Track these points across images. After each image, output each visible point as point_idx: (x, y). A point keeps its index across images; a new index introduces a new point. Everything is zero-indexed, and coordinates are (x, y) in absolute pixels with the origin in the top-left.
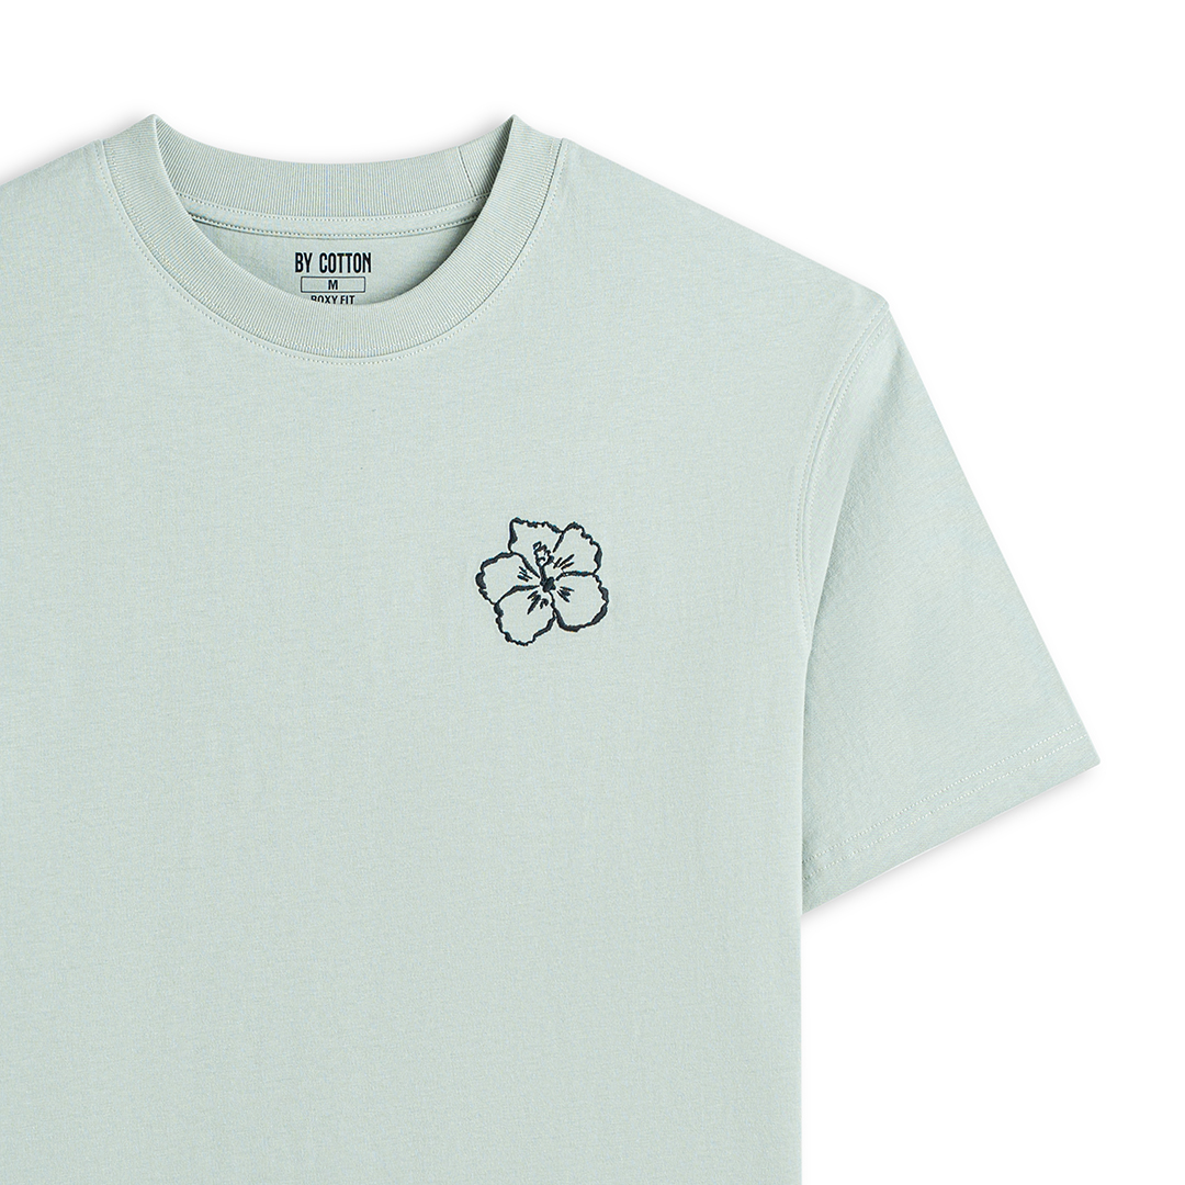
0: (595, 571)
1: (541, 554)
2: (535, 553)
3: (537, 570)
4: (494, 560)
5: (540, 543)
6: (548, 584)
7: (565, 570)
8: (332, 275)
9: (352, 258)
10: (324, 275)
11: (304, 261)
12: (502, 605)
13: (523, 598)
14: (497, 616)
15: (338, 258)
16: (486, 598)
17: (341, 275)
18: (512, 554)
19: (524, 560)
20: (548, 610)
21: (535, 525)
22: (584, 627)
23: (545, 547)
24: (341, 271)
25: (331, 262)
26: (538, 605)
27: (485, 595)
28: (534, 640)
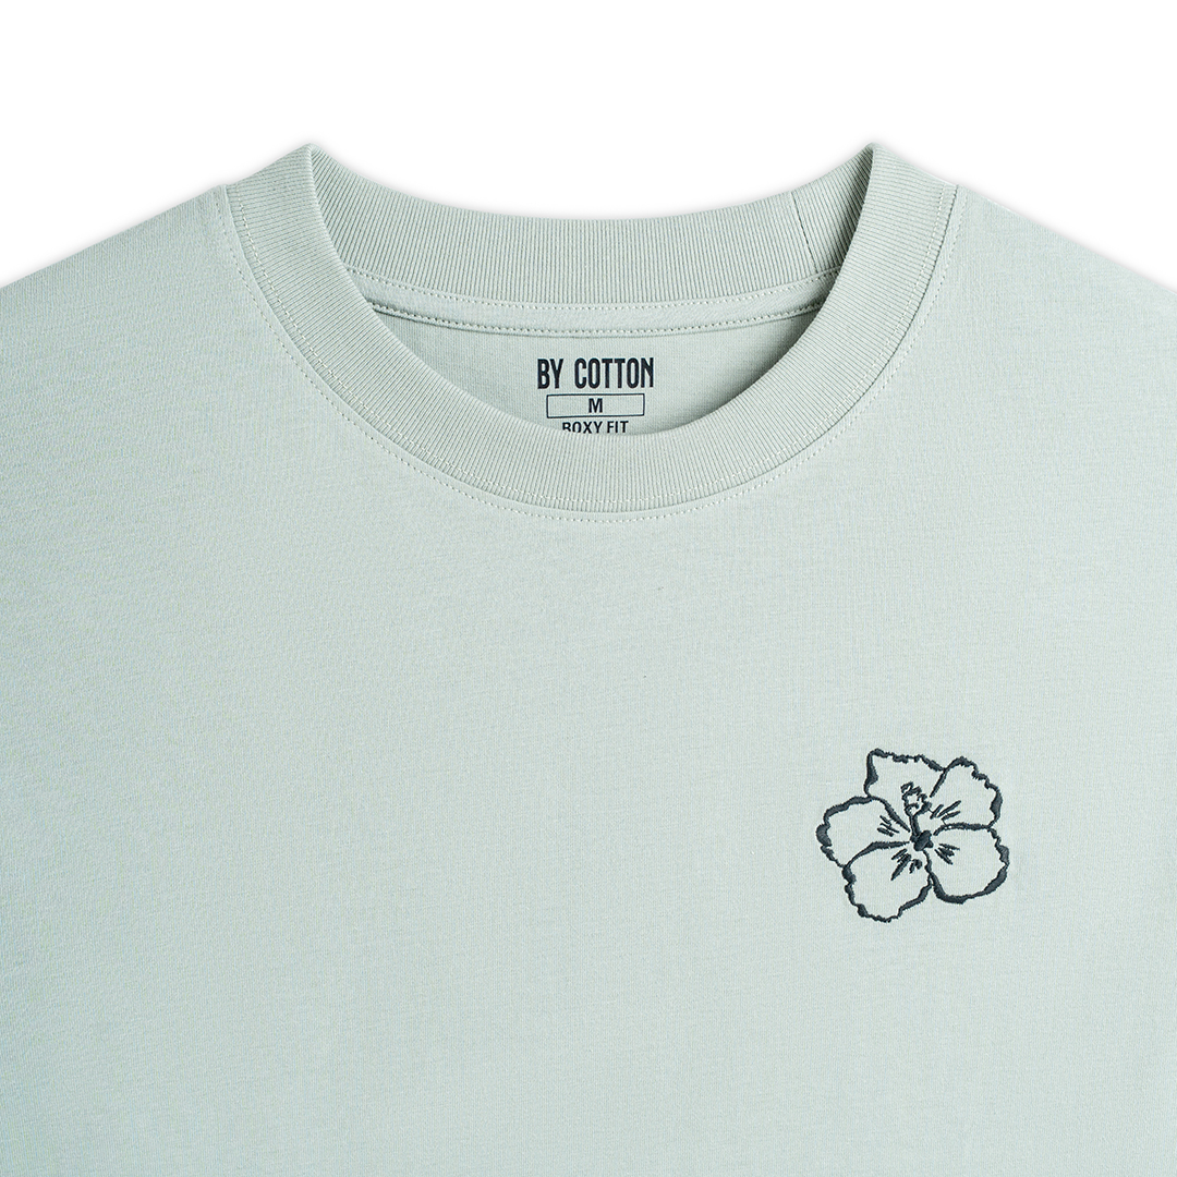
0: (992, 823)
1: (912, 799)
2: (904, 798)
3: (906, 819)
4: (844, 807)
5: (911, 784)
6: (921, 840)
7: (947, 822)
8: (594, 391)
9: (624, 366)
10: (582, 391)
11: (551, 372)
12: (854, 868)
13: (885, 860)
14: (847, 883)
15: (603, 366)
16: (831, 859)
17: (607, 391)
18: (870, 798)
19: (888, 807)
21: (904, 759)
22: (972, 897)
23: (918, 790)
24: (607, 386)
25: (592, 372)
26: (907, 869)
27: (829, 855)
28: (899, 915)
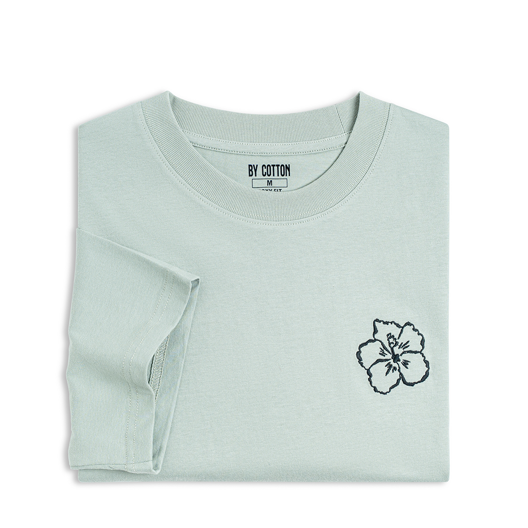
0: (422, 350)
1: (391, 340)
2: (388, 340)
3: (389, 349)
4: (366, 344)
5: (390, 334)
6: (396, 358)
7: (405, 350)
8: (269, 177)
9: (279, 167)
10: (265, 177)
11: (253, 170)
12: (371, 371)
13: (382, 366)
14: (369, 377)
15: (272, 167)
16: (363, 366)
17: (274, 177)
18: (376, 340)
19: (382, 344)
20: (397, 373)
21: (387, 323)
22: (417, 383)
23: (393, 336)
24: (274, 175)
25: (268, 169)
26: (391, 371)
27: (362, 364)
28: (390, 391)
